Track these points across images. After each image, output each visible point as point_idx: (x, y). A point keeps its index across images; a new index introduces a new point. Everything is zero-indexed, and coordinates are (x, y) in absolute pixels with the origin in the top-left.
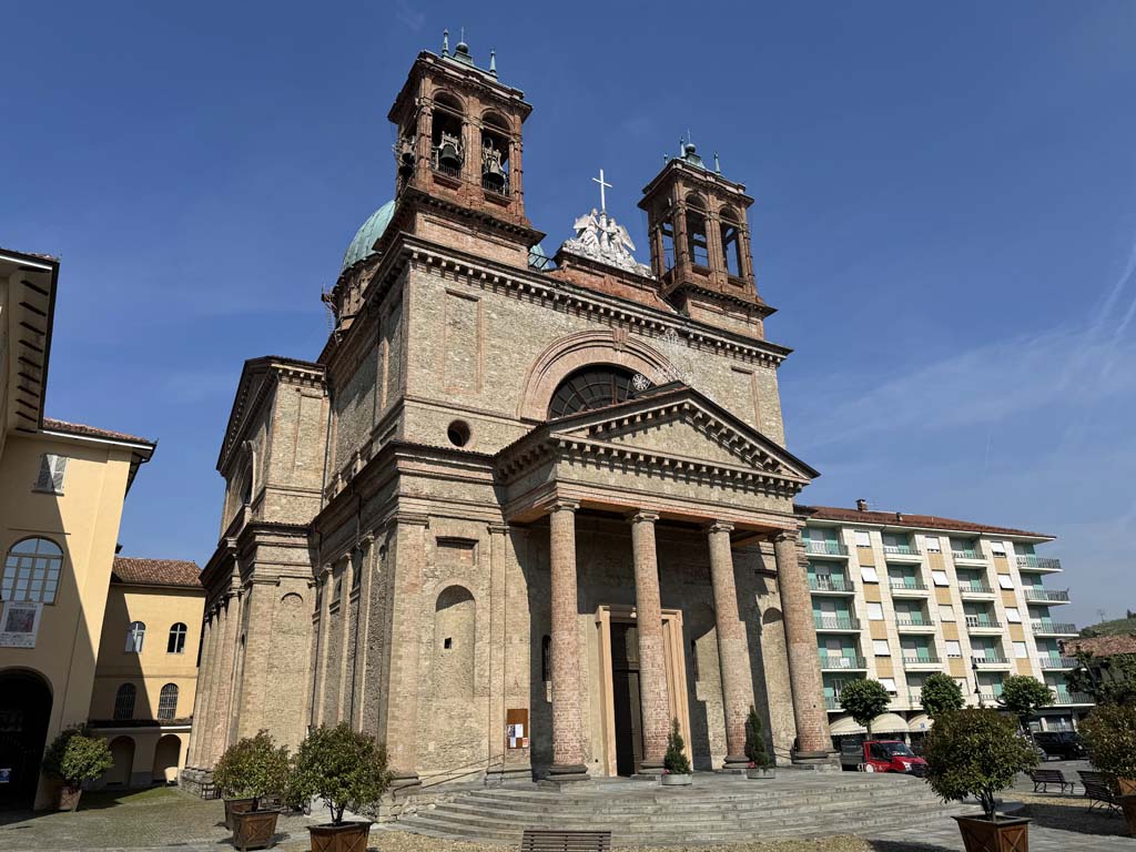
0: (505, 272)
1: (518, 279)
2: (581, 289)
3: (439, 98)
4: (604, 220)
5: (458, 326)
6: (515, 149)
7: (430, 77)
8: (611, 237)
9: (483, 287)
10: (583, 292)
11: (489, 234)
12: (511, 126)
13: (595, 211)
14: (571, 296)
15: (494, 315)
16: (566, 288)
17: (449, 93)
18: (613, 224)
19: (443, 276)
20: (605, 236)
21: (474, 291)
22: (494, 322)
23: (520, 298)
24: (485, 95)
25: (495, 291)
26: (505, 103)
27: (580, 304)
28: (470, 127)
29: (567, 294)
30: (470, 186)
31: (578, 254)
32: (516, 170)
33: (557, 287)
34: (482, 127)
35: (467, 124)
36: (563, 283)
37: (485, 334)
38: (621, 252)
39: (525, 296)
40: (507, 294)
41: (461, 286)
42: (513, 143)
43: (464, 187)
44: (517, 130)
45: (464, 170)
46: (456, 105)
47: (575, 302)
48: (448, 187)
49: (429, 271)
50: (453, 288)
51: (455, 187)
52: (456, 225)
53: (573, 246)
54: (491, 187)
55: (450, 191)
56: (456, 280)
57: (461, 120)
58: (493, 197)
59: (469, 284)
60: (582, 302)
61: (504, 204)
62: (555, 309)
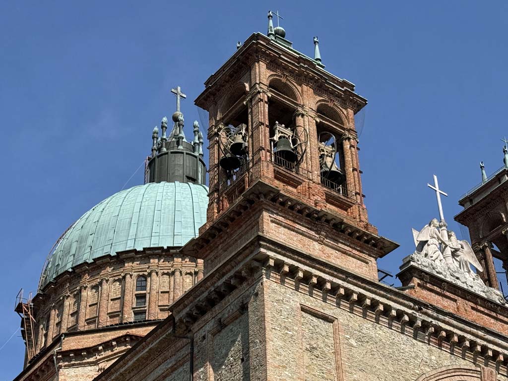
0: (364, 288)
1: (378, 298)
2: (446, 314)
3: (274, 85)
4: (445, 233)
5: (315, 353)
6: (351, 146)
7: (264, 62)
8: (454, 254)
9: (338, 305)
10: (447, 319)
11: (337, 241)
12: (345, 121)
13: (435, 221)
14: (434, 322)
15: (353, 342)
16: (430, 312)
17: (284, 80)
18: (453, 238)
19: (297, 289)
20: (448, 251)
21: (329, 309)
22: (354, 350)
23: (377, 321)
24: (320, 85)
25: (352, 311)
26: (339, 96)
27: (444, 334)
28: (306, 118)
29: (430, 320)
30: (312, 185)
31: (427, 270)
32: (354, 170)
33: (420, 310)
34: (318, 120)
35: (303, 115)
36: (426, 306)
37: (346, 366)
38: (469, 272)
39: (384, 319)
40: (365, 316)
41: (316, 302)
42: (349, 139)
43: (305, 184)
44: (350, 125)
45: (303, 165)
46: (291, 94)
47: (438, 329)
48: (288, 184)
49: (283, 282)
50: (308, 304)
51: (295, 183)
52: (304, 229)
53: (420, 261)
54: (332, 187)
55: (290, 188)
56: (311, 294)
57: (295, 110)
58: (334, 197)
59: (325, 300)
60: (446, 331)
61: (345, 206)
62: (415, 337)
